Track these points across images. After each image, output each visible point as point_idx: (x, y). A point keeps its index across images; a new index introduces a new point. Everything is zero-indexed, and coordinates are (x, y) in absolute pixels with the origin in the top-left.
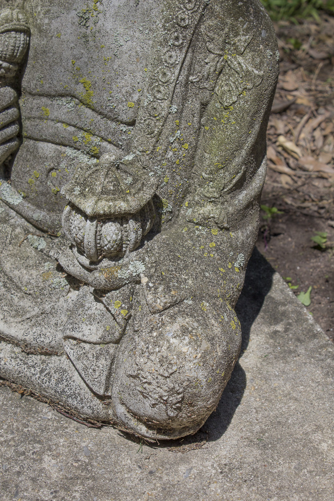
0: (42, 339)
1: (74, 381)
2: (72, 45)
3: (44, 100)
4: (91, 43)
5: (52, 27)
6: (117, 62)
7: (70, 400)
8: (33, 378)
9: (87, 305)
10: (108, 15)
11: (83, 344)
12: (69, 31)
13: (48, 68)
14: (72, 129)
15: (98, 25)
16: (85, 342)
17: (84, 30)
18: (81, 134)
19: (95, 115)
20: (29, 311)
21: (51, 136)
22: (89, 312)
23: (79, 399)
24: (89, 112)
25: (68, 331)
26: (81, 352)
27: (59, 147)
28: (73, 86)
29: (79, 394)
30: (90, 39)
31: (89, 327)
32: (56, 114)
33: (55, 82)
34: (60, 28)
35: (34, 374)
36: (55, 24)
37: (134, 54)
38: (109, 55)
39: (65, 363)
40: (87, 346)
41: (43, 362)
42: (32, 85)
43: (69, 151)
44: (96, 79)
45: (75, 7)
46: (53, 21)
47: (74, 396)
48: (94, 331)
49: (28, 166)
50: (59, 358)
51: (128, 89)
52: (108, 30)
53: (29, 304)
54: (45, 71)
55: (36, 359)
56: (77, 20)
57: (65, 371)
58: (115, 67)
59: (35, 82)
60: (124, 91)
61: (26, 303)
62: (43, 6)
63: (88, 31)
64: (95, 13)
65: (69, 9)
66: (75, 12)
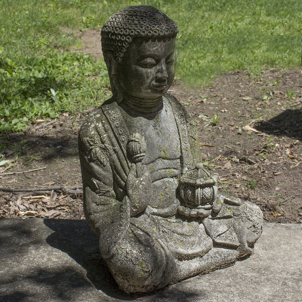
0: (207, 245)
2: (155, 138)
3: (151, 164)
4: (161, 134)
6: (171, 137)
7: (228, 258)
8: (213, 261)
9: (213, 223)
10: (162, 122)
11: (221, 235)
12: (153, 133)
13: (151, 150)
14: (163, 170)
15: (160, 126)
16: (222, 234)
17: (156, 131)
18: (168, 170)
19: (168, 161)
20: (196, 241)
21: (159, 177)
22: (215, 224)
23: (231, 255)
24: (166, 161)
25: (216, 234)
26: (224, 237)
27: (162, 180)
28: (159, 153)
29: (229, 253)
30: (159, 133)
31: (220, 228)
32: (157, 167)
33: (155, 155)
34: (149, 134)
35: (211, 260)
37: (174, 132)
38: (168, 135)
39: (215, 250)
40: (224, 234)
41: (208, 256)
43: (166, 179)
44: (167, 146)
45: (151, 124)
46: (146, 132)
47: (229, 255)
48: (223, 228)
49: (157, 193)
50: (211, 250)
51: (176, 145)
52: (164, 127)
53: (194, 238)
54: (150, 152)
55: (205, 257)
56: (153, 128)
58: (171, 139)
59: (147, 159)
61: (193, 239)
63: (158, 130)
64: (158, 123)
65: (149, 126)
66: (152, 125)
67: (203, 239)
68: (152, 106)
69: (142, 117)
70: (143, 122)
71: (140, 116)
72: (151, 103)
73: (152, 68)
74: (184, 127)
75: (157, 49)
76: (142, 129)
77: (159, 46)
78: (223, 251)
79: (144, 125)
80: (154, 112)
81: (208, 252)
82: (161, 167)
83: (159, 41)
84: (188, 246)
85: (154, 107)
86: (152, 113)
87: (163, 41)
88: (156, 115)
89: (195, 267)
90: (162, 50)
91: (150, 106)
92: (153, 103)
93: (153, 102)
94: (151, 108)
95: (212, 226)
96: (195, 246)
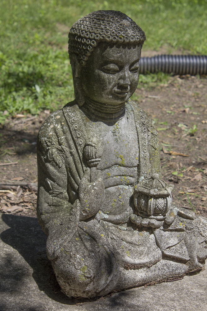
0: (156, 257)
1: (173, 265)
2: (113, 144)
3: (107, 170)
4: (119, 141)
5: (105, 140)
6: (130, 144)
7: (176, 271)
8: (160, 273)
9: (164, 234)
10: (122, 129)
11: (172, 248)
12: (111, 139)
13: (107, 156)
14: (119, 177)
15: (120, 133)
17: (115, 137)
18: (123, 177)
19: (125, 168)
20: (144, 251)
21: (114, 183)
22: (166, 236)
23: (179, 268)
24: (122, 168)
25: (166, 246)
26: (174, 250)
27: (117, 187)
28: (116, 160)
29: (178, 267)
30: (118, 139)
31: (170, 240)
32: (113, 173)
33: (111, 161)
34: (108, 139)
35: (159, 272)
36: (105, 139)
37: (133, 140)
38: (126, 143)
39: (163, 262)
40: (174, 247)
41: (156, 267)
42: (102, 166)
43: (120, 186)
44: (124, 154)
45: (110, 129)
46: (104, 138)
47: (177, 269)
48: (173, 240)
49: (109, 199)
50: (160, 262)
51: (135, 153)
52: (124, 134)
53: (143, 248)
54: (107, 158)
55: (153, 268)
56: (112, 134)
57: (166, 264)
58: (129, 147)
59: (103, 164)
60: (134, 154)
61: (141, 248)
62: (97, 134)
63: (117, 137)
64: (118, 129)
65: (108, 131)
66: (111, 131)
67: (152, 250)
68: (113, 112)
69: (102, 123)
70: (102, 127)
71: (100, 121)
72: (112, 109)
73: (115, 74)
74: (144, 135)
75: (121, 56)
76: (101, 134)
77: (124, 52)
78: (172, 263)
79: (103, 130)
80: (115, 119)
81: (156, 263)
82: (116, 174)
83: (124, 48)
84: (136, 255)
85: (115, 113)
86: (112, 119)
87: (128, 48)
88: (116, 122)
89: (140, 277)
90: (126, 57)
91: (111, 112)
92: (114, 110)
93: (114, 108)
94: (112, 114)
95: (163, 237)
96: (143, 256)
